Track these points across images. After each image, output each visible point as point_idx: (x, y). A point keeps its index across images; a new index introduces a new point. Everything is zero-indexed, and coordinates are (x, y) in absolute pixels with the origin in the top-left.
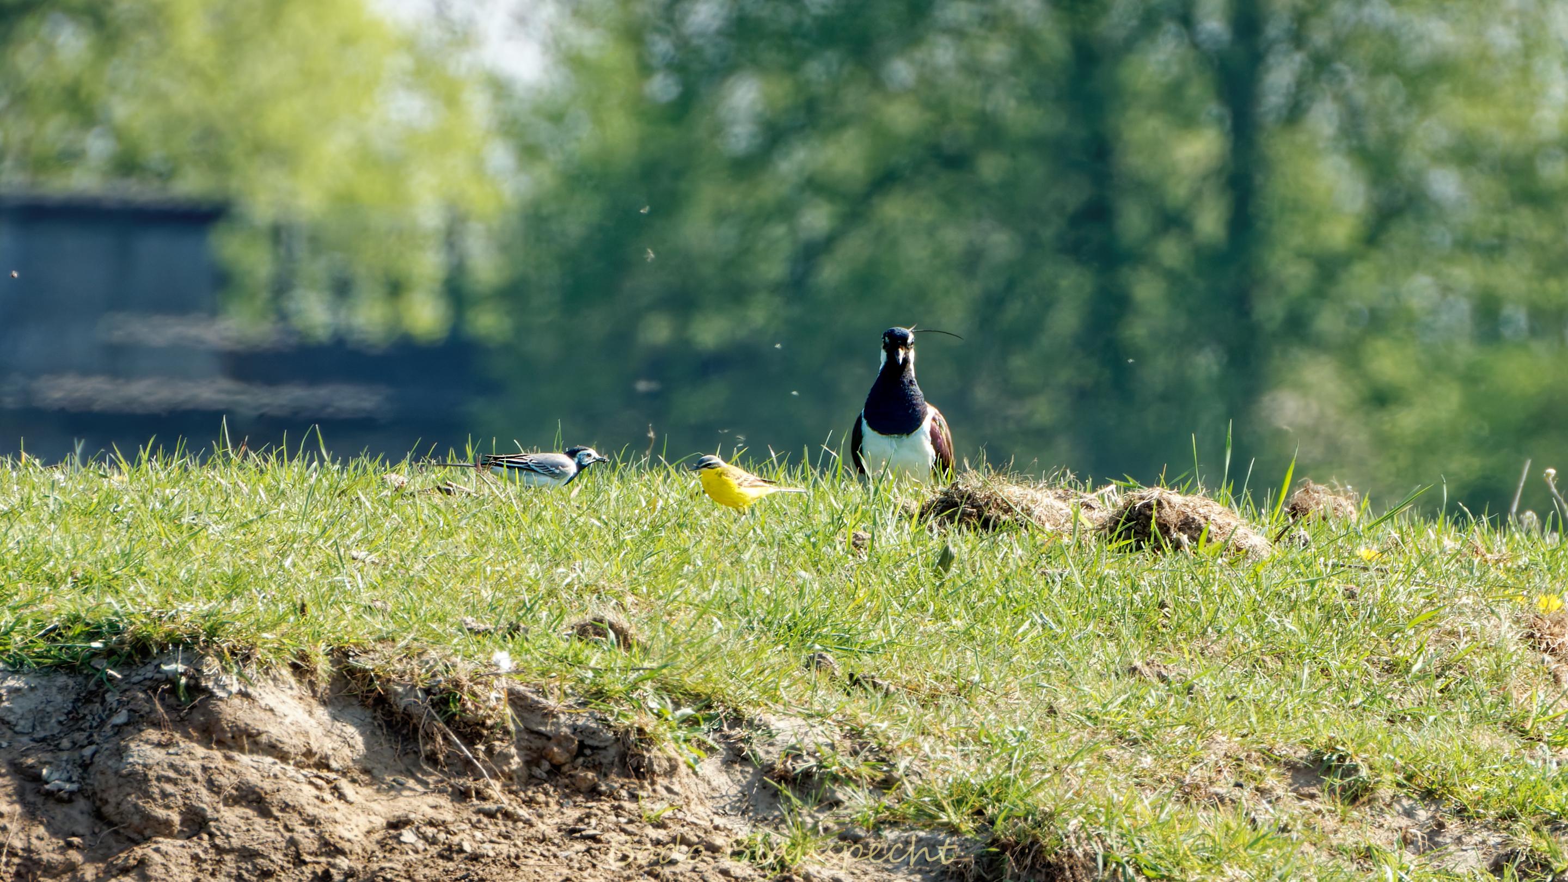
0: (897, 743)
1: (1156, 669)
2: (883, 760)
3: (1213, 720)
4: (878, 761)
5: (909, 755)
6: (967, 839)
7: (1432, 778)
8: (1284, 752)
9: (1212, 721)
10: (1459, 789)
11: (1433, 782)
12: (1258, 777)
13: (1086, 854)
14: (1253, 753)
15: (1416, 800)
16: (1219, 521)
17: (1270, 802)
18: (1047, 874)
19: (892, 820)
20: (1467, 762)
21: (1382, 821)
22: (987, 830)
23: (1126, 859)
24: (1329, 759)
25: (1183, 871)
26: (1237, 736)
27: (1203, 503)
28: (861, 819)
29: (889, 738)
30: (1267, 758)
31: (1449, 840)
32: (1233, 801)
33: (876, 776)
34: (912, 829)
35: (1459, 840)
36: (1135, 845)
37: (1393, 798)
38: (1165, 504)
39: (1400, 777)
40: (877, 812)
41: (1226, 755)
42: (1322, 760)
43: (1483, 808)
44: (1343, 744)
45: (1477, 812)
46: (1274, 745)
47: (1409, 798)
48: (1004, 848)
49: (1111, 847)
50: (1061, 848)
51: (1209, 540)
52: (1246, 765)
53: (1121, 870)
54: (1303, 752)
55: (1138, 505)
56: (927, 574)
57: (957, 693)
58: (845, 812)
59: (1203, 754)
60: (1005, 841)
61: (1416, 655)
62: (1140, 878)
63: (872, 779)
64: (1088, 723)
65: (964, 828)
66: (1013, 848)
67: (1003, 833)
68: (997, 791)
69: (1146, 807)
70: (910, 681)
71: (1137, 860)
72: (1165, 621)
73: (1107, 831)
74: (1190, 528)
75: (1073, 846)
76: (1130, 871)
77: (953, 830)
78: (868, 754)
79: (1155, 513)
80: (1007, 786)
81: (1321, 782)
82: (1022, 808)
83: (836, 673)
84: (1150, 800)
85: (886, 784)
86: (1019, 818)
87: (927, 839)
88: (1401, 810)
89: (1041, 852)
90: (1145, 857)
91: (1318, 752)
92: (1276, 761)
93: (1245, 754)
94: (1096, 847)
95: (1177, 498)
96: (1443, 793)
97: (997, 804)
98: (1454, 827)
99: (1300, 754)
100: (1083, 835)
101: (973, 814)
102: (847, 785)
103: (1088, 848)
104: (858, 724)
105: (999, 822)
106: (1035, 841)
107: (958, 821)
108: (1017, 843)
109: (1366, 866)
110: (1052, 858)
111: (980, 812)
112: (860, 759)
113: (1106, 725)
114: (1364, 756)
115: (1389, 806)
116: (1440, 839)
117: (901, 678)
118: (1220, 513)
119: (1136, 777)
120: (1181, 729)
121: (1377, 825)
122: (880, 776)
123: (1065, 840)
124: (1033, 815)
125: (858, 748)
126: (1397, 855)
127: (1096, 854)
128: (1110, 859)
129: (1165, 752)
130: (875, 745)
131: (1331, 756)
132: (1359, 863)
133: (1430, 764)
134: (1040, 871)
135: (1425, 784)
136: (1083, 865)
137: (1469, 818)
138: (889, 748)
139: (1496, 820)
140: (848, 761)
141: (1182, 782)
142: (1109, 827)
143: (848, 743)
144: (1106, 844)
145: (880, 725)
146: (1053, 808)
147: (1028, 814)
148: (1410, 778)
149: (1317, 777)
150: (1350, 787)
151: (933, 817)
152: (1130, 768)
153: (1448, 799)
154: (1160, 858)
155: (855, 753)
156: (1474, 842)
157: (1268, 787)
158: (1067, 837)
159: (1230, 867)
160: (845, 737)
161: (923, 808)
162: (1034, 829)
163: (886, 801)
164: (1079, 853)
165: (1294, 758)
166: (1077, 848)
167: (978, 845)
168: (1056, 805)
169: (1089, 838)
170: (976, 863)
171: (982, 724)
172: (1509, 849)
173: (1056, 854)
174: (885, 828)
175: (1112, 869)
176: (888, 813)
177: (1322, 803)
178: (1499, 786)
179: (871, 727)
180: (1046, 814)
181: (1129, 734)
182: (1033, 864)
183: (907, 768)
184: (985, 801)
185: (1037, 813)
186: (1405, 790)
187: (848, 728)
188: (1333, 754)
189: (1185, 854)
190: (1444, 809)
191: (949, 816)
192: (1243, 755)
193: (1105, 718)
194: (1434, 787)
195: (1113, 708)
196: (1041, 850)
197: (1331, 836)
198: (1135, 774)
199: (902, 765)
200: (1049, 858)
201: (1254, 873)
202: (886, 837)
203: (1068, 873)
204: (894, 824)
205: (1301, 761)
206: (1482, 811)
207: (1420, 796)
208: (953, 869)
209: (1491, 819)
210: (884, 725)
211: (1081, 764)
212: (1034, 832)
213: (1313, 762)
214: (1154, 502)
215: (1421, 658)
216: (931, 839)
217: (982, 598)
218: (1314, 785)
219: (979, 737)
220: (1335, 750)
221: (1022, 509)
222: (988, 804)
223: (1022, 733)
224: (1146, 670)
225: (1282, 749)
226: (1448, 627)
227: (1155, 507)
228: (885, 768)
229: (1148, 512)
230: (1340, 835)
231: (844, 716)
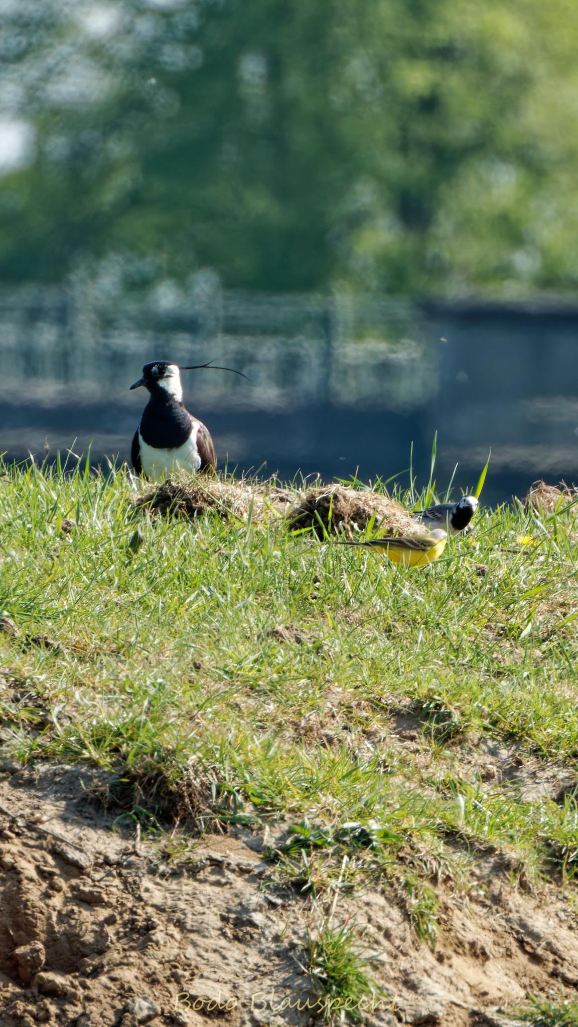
0: (53, 692)
1: (295, 632)
2: (40, 706)
3: (332, 675)
4: (36, 707)
5: (63, 702)
6: (104, 772)
7: (514, 723)
8: (390, 701)
9: (330, 676)
10: (535, 732)
11: (514, 727)
12: (365, 722)
13: (202, 784)
14: (363, 702)
15: (499, 742)
16: (386, 512)
17: (373, 742)
18: (170, 801)
19: (44, 756)
20: (545, 709)
21: (470, 758)
22: (121, 764)
23: (237, 788)
24: (428, 707)
25: (283, 798)
26: (351, 688)
27: (373, 497)
28: (17, 755)
29: (46, 688)
30: (374, 706)
31: (525, 775)
32: (340, 741)
33: (33, 719)
34: (60, 763)
35: (533, 775)
36: (244, 777)
37: (480, 739)
38: (340, 497)
39: (486, 722)
40: (31, 749)
41: (340, 703)
42: (422, 709)
43: (555, 748)
44: (440, 695)
45: (550, 752)
46: (382, 695)
47: (494, 739)
48: (134, 778)
49: (225, 778)
50: (181, 779)
51: (375, 527)
52: (356, 712)
53: (232, 797)
54: (407, 701)
55: (318, 499)
56: (117, 554)
57: (116, 652)
58: (7, 749)
59: (320, 702)
60: (134, 773)
61: (526, 622)
62: (248, 804)
63: (31, 722)
64: (225, 677)
65: (102, 762)
66: (141, 778)
67: (133, 766)
68: (130, 732)
69: (257, 746)
70: (78, 642)
71: (245, 788)
72: (316, 593)
73: (221, 765)
74: (361, 518)
75: (191, 778)
76: (240, 798)
77: (94, 764)
78: (27, 701)
79: (332, 506)
80: (138, 728)
81: (421, 726)
82: (150, 746)
83: (16, 634)
84: (261, 740)
85: (41, 726)
86: (146, 754)
87: (72, 771)
88: (486, 750)
89: (165, 782)
90: (253, 787)
91: (419, 701)
92: (382, 708)
93: (356, 703)
94: (211, 779)
95: (351, 493)
96: (522, 736)
97: (130, 743)
98: (530, 763)
99: (404, 703)
100: (201, 768)
101: (111, 751)
102: (9, 727)
103: (204, 779)
104: (21, 676)
105: (130, 757)
106: (160, 773)
107: (97, 757)
108: (145, 775)
109: (449, 795)
110: (173, 788)
111: (116, 750)
112: (20, 705)
113: (240, 679)
114: (457, 704)
115: (477, 746)
116: (518, 774)
117: (71, 639)
118: (387, 505)
119: (260, 721)
120: (304, 681)
121: (466, 762)
122: (37, 720)
123: (185, 772)
124: (159, 751)
125: (19, 695)
126: (475, 786)
127: (211, 784)
128: (223, 788)
129: (288, 701)
130: (34, 694)
131: (429, 705)
132: (443, 793)
133: (514, 711)
134: (164, 798)
135: (507, 728)
136: (199, 794)
137: (543, 756)
138: (45, 696)
139: (566, 758)
140: (10, 706)
141: (299, 726)
142: (222, 762)
143: (12, 691)
144: (220, 776)
145: (39, 677)
146: (175, 746)
147: (155, 750)
148: (494, 723)
149: (418, 721)
150: (444, 730)
151: (78, 753)
152: (254, 713)
153: (526, 741)
154: (265, 787)
155: (16, 700)
156: (546, 776)
157: (373, 730)
158: (187, 770)
159: (324, 795)
160: (10, 687)
161: (68, 746)
162: (158, 763)
163: (39, 740)
164: (196, 783)
165: (399, 706)
166: (195, 779)
167: (114, 776)
168: (178, 744)
169: (205, 771)
170: (111, 791)
171: (127, 676)
172: (573, 781)
173: (177, 784)
174: (38, 763)
175: (224, 796)
176: (40, 750)
177: (422, 743)
178: (570, 729)
179: (32, 679)
180: (168, 750)
181: (259, 685)
182: (158, 792)
183: (60, 712)
184: (121, 740)
185: (162, 750)
186: (490, 733)
187: (13, 679)
188: (431, 703)
189: (286, 784)
190: (524, 749)
191: (90, 752)
192: (354, 704)
193: (239, 672)
194: (515, 730)
195: (248, 664)
196: (165, 781)
197: (423, 771)
198: (258, 718)
199: (56, 710)
200: (171, 787)
201: (345, 800)
202: (38, 770)
203: (187, 800)
204: (45, 759)
205: (405, 709)
206: (554, 751)
207: (502, 738)
208: (92, 796)
209: (560, 757)
210: (42, 677)
211: (209, 710)
212: (159, 766)
213: (415, 709)
214: (331, 496)
215: (530, 625)
216: (75, 771)
217: (162, 574)
218: (415, 729)
219: (124, 687)
220: (432, 699)
221: (224, 502)
222: (123, 743)
223: (160, 684)
224: (286, 633)
225: (389, 699)
226: (561, 600)
227: (332, 500)
228: (41, 713)
229: (326, 505)
230: (430, 770)
231: (10, 670)
